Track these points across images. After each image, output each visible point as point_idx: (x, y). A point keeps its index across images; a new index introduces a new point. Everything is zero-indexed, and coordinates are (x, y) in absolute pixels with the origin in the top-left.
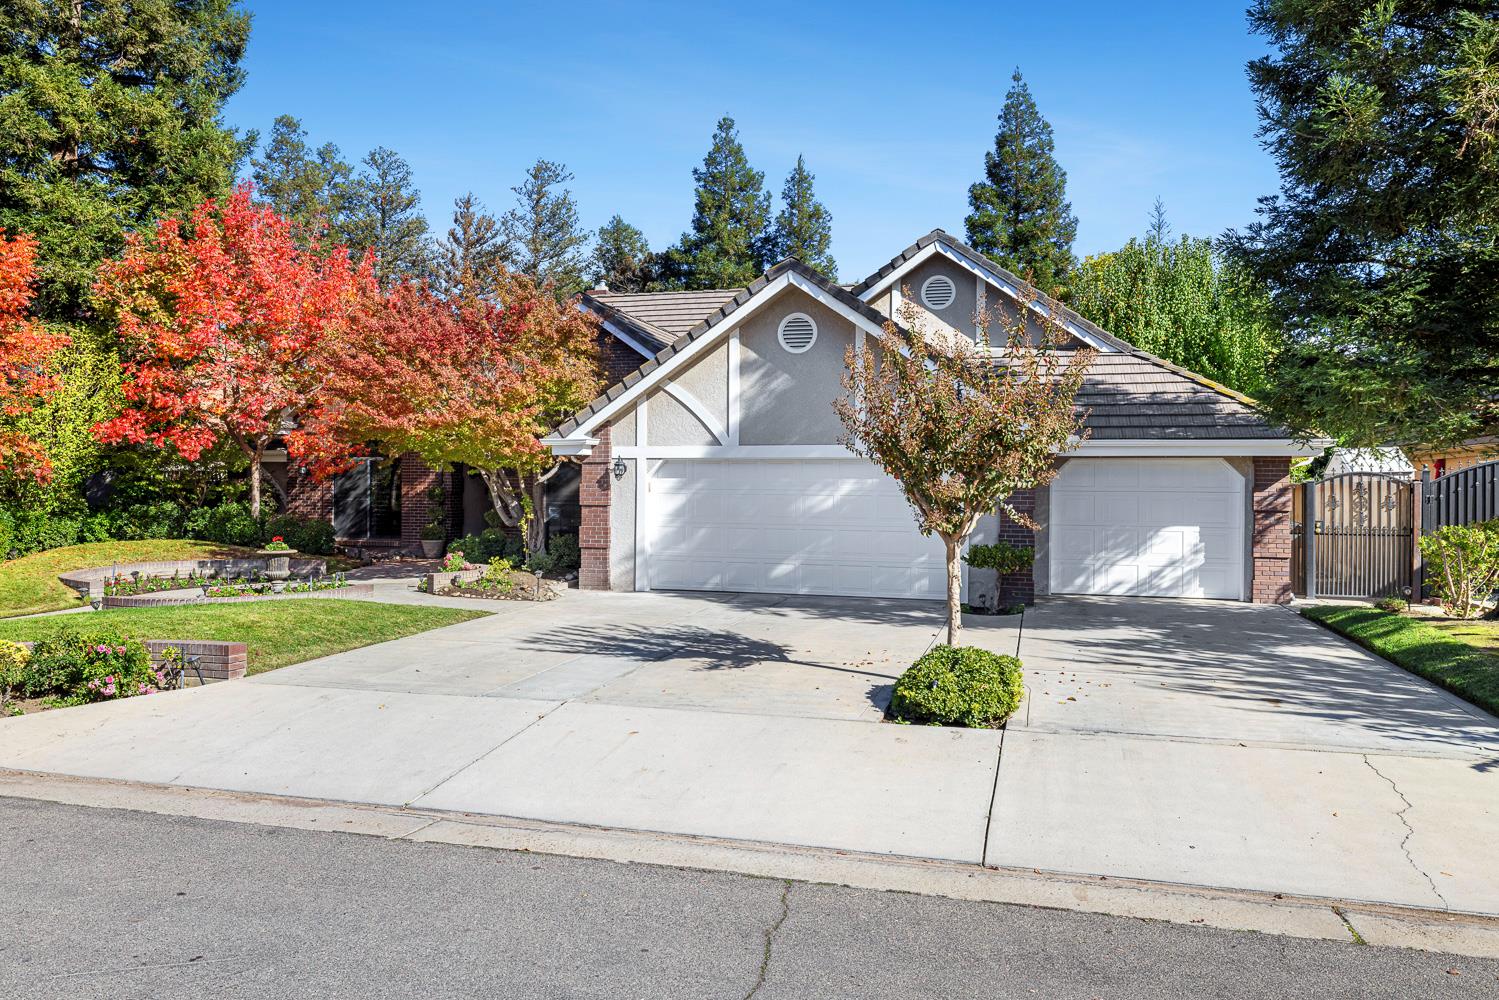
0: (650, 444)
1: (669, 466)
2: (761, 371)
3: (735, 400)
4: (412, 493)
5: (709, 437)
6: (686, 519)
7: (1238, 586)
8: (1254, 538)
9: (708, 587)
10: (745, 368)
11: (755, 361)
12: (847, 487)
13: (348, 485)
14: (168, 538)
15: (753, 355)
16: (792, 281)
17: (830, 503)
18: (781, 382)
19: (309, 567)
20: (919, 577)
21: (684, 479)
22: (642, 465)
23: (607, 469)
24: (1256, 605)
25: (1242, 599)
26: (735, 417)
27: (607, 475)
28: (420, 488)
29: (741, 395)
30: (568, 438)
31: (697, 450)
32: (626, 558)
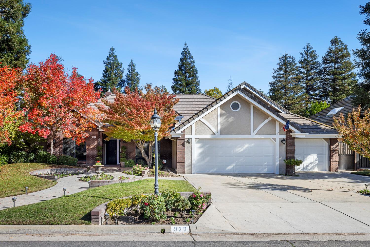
0: (196, 134)
1: (200, 141)
2: (226, 116)
3: (219, 123)
4: (90, 148)
5: (212, 133)
6: (203, 155)
7: (327, 168)
8: (330, 157)
9: (210, 172)
10: (222, 115)
11: (224, 113)
12: (246, 146)
13: (67, 146)
14: (24, 162)
15: (224, 112)
16: (239, 93)
17: (241, 151)
18: (231, 119)
19: (83, 170)
20: (265, 168)
21: (203, 144)
22: (193, 140)
23: (184, 141)
24: (331, 172)
25: (327, 170)
26: (219, 128)
27: (184, 143)
28: (92, 147)
29: (221, 122)
30: (176, 133)
31: (208, 136)
32: (190, 166)
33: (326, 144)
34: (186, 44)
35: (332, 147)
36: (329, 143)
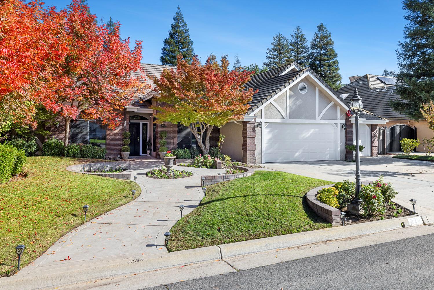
0: (265, 118)
1: (270, 125)
2: (294, 98)
3: (288, 106)
5: (281, 117)
6: (272, 141)
8: (372, 142)
9: (278, 161)
10: (291, 97)
11: (293, 95)
12: (312, 131)
15: (292, 93)
16: (309, 74)
17: (308, 135)
18: (299, 103)
19: (126, 164)
20: (327, 155)
21: (271, 129)
22: (263, 125)
23: (255, 125)
24: (373, 157)
25: (369, 155)
26: (288, 111)
27: (254, 128)
29: (289, 105)
30: (249, 115)
31: (278, 120)
32: (259, 154)
33: (368, 129)
34: (179, 9)
35: (373, 132)
36: (371, 129)
